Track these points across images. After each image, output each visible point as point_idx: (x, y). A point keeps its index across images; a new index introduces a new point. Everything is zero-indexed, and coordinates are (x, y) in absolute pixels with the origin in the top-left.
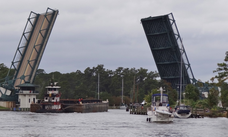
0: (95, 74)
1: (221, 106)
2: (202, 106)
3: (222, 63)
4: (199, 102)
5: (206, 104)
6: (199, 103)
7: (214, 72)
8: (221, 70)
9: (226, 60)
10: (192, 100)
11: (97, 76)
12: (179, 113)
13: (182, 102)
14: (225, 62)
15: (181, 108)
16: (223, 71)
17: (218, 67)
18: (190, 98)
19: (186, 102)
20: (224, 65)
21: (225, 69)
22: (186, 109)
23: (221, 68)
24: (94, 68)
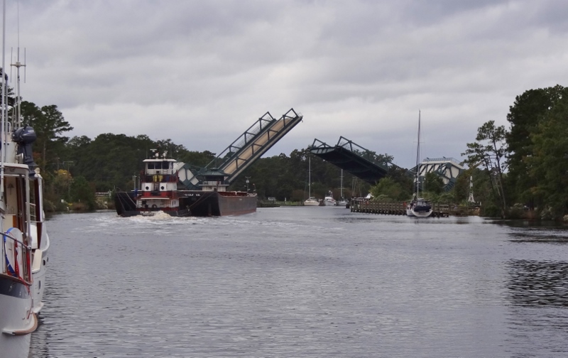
0: (304, 158)
1: (473, 201)
2: (447, 201)
3: (473, 143)
4: (443, 195)
5: (452, 198)
6: (443, 197)
7: (463, 154)
8: (472, 152)
9: (478, 139)
10: (434, 192)
11: (307, 161)
12: (415, 210)
13: (421, 196)
14: (477, 142)
15: (419, 204)
16: (475, 154)
17: (468, 148)
18: (431, 190)
19: (426, 195)
20: (476, 145)
21: (477, 151)
22: (425, 205)
23: (471, 149)
24: (303, 150)
